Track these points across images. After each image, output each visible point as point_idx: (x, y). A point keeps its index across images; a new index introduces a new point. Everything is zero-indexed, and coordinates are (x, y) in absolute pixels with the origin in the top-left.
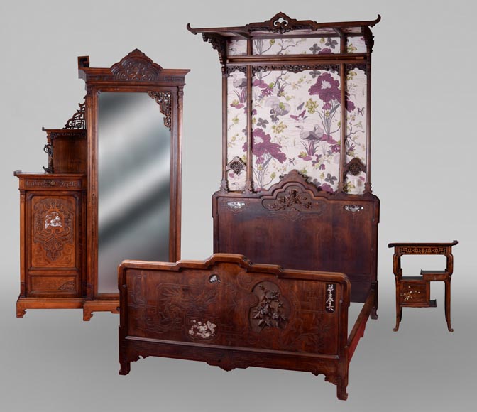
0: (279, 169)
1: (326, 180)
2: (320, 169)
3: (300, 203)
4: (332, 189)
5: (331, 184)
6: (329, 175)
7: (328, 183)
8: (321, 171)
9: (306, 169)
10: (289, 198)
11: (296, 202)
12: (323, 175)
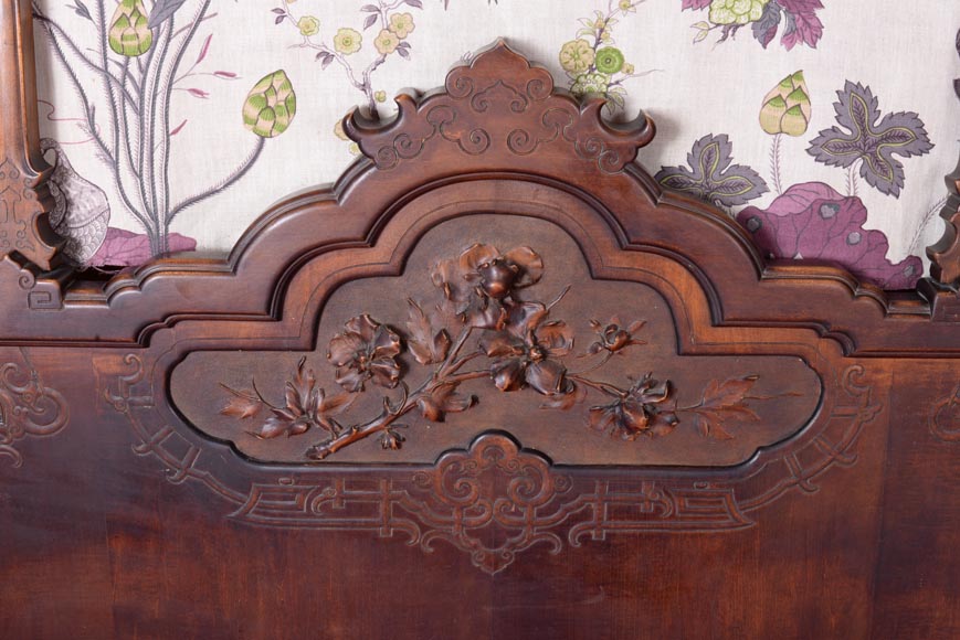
0: (325, 37)
1: (827, 148)
2: (765, 32)
3: (565, 384)
4: (879, 241)
5: (867, 193)
6: (855, 101)
7: (843, 179)
8: (779, 60)
9: (621, 37)
10: (444, 337)
11: (519, 380)
12: (791, 96)
